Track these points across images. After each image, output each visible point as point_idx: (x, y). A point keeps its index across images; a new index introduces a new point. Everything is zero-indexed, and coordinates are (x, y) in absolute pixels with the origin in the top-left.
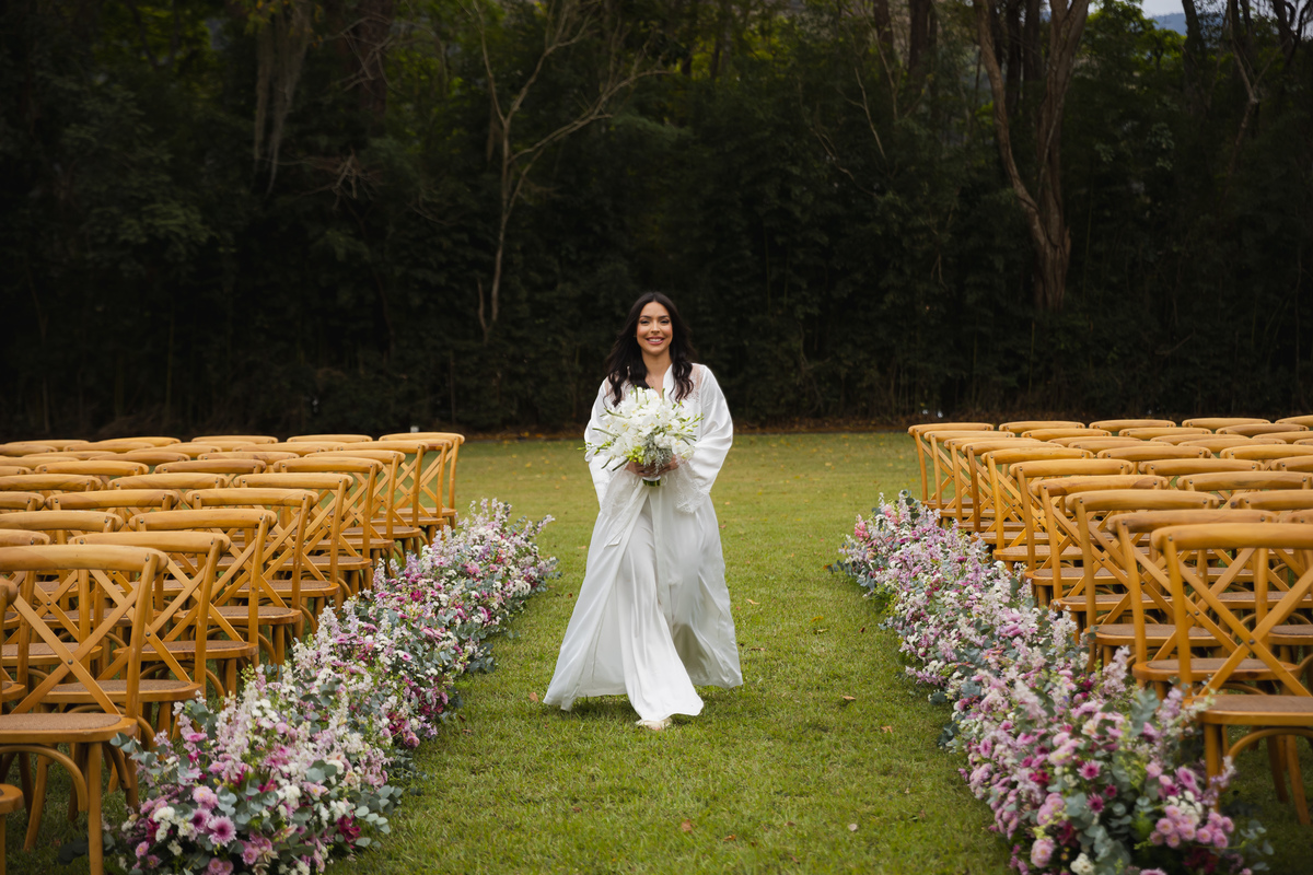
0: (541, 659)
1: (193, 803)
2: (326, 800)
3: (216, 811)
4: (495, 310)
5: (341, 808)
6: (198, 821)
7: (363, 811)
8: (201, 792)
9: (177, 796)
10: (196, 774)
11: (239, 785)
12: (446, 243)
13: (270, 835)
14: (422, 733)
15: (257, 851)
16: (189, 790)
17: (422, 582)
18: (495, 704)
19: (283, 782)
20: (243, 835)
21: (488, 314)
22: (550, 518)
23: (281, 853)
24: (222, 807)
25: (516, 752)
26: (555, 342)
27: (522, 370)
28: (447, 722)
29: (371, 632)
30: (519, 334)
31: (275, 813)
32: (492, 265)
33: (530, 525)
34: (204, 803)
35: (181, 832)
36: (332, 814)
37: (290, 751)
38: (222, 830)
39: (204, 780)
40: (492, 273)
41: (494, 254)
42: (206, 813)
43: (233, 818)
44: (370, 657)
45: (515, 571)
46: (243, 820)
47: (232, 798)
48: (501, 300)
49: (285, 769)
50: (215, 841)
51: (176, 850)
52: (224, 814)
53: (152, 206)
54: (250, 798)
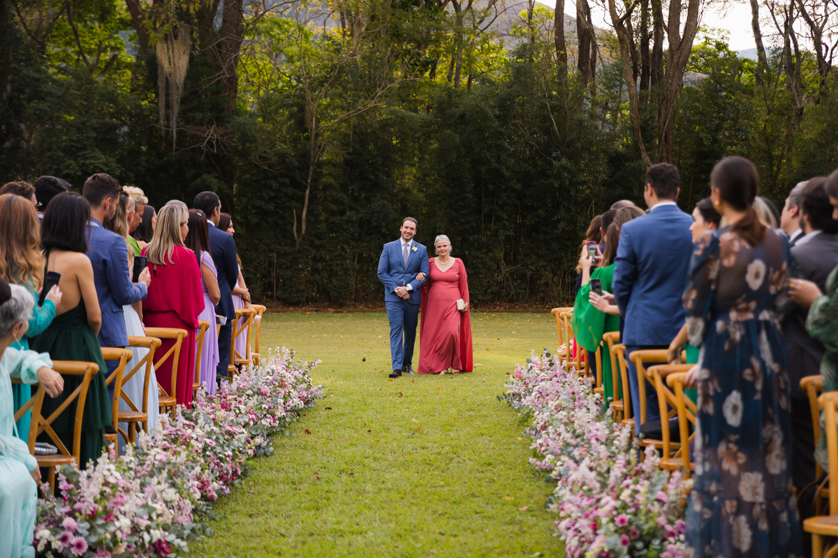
0: (304, 448)
1: (62, 528)
2: (148, 529)
3: (76, 533)
4: (304, 228)
5: (157, 534)
6: (64, 539)
7: (171, 538)
8: (68, 521)
9: (53, 523)
10: (66, 509)
11: (92, 517)
12: (275, 185)
13: (110, 549)
14: (219, 492)
16: (61, 520)
17: (230, 397)
18: (270, 476)
19: (120, 516)
20: (92, 549)
21: (299, 231)
22: (320, 361)
24: (80, 531)
25: (279, 505)
26: (343, 249)
27: (321, 266)
28: (237, 486)
29: (191, 427)
30: (318, 242)
31: (114, 535)
32: (303, 197)
33: (307, 364)
34: (69, 528)
35: (54, 547)
36: (152, 538)
37: (126, 497)
38: (79, 546)
39: (71, 514)
40: (303, 204)
41: (305, 191)
42: (70, 534)
43: (86, 538)
45: (294, 393)
46: (94, 539)
47: (87, 525)
48: (308, 220)
49: (122, 509)
50: (74, 552)
51: (50, 557)
52: (81, 535)
53: (84, 152)
54: (99, 526)
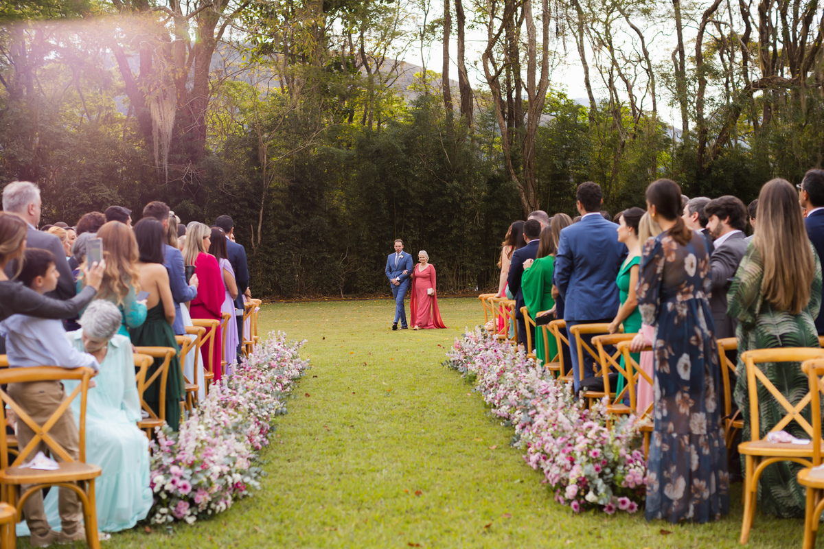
0: (309, 408)
1: (170, 474)
2: (230, 473)
3: (182, 478)
4: (259, 239)
5: (237, 477)
6: (173, 482)
7: (247, 479)
8: (174, 469)
9: (163, 470)
10: (171, 460)
11: (192, 466)
12: (237, 207)
13: (206, 489)
14: (262, 442)
15: (201, 497)
16: (168, 468)
17: (252, 370)
18: (291, 429)
19: (211, 465)
20: (194, 490)
21: (256, 241)
22: (306, 340)
23: (213, 499)
24: (185, 476)
25: (307, 452)
26: (289, 254)
27: (273, 268)
28: (271, 438)
29: (235, 394)
30: (271, 250)
31: (209, 479)
32: (258, 216)
33: (297, 343)
34: (176, 475)
35: (166, 488)
36: (233, 480)
37: (213, 450)
38: (185, 487)
39: (175, 463)
40: (258, 220)
41: (259, 211)
42: (177, 479)
43: (190, 481)
44: (236, 406)
45: (292, 365)
46: (195, 482)
47: (190, 472)
48: (262, 234)
49: (212, 459)
50: (182, 492)
51: (164, 496)
52: (185, 479)
53: (93, 187)
54: (198, 472)
